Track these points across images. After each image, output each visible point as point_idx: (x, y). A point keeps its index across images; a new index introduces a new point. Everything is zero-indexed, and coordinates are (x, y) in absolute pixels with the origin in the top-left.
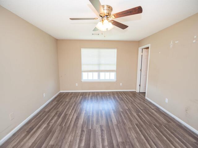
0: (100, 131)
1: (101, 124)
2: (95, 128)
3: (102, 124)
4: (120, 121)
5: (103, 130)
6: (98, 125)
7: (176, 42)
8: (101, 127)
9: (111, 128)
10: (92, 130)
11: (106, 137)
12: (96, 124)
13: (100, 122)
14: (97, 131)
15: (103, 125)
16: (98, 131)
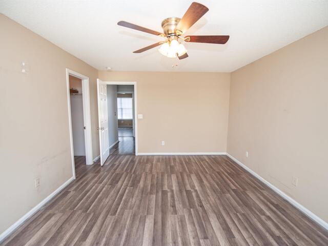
1: (176, 215)
2: (185, 210)
3: (173, 216)
4: (137, 222)
5: (173, 207)
6: (180, 214)
8: (175, 212)
9: (160, 209)
10: (189, 208)
12: (184, 216)
13: (177, 221)
14: (181, 206)
15: (172, 214)
16: (179, 206)
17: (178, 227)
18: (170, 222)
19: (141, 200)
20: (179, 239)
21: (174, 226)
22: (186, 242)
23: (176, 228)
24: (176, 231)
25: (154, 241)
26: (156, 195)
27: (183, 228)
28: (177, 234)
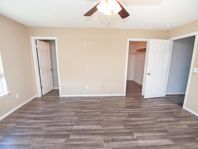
0: (114, 143)
1: (103, 142)
3: (103, 140)
5: (113, 140)
6: (105, 144)
7: (89, 43)
8: (106, 141)
11: (122, 137)
13: (98, 142)
17: (92, 142)
18: (96, 138)
19: (115, 121)
20: (82, 143)
21: (93, 140)
22: (79, 146)
23: (91, 141)
24: (89, 141)
25: (83, 130)
26: (124, 129)
27: (91, 145)
28: (86, 141)
